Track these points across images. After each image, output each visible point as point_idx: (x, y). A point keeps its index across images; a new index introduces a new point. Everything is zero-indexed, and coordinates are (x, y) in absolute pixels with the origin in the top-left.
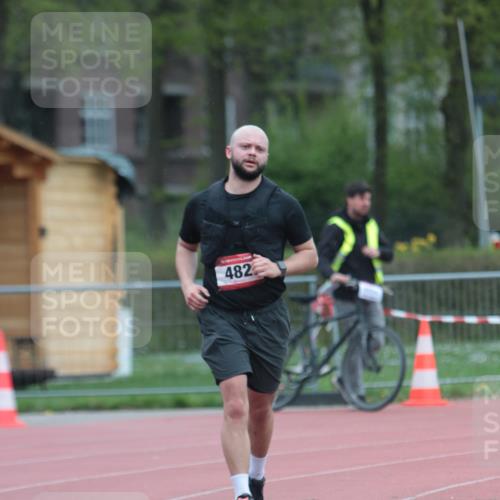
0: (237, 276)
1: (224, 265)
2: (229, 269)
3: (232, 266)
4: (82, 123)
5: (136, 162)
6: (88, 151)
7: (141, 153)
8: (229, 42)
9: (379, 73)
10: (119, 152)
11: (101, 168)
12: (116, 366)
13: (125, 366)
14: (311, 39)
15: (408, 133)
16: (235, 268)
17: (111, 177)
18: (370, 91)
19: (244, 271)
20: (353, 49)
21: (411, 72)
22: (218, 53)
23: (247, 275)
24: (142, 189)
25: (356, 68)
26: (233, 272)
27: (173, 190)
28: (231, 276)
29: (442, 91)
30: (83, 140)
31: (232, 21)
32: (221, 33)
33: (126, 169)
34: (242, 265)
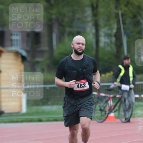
0: (81, 87)
1: (77, 84)
2: (78, 85)
3: (79, 84)
4: (12, 40)
5: (27, 51)
6: (13, 48)
7: (28, 49)
8: (54, 17)
9: (97, 26)
10: (22, 48)
11: (17, 53)
12: (21, 110)
13: (24, 110)
14: (77, 16)
15: (105, 43)
16: (80, 85)
17: (20, 56)
18: (94, 31)
19: (83, 86)
20: (89, 19)
21: (106, 25)
22: (50, 20)
23: (84, 87)
24: (29, 59)
25: (90, 24)
26: (80, 86)
27: (38, 59)
28: (79, 87)
29: (114, 31)
30: (12, 45)
31: (54, 11)
32: (51, 14)
33: (24, 53)
34: (83, 84)
